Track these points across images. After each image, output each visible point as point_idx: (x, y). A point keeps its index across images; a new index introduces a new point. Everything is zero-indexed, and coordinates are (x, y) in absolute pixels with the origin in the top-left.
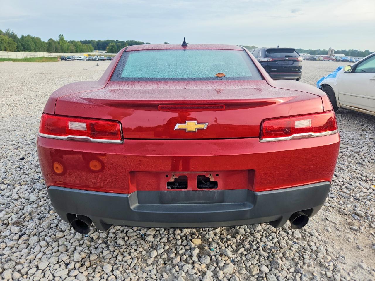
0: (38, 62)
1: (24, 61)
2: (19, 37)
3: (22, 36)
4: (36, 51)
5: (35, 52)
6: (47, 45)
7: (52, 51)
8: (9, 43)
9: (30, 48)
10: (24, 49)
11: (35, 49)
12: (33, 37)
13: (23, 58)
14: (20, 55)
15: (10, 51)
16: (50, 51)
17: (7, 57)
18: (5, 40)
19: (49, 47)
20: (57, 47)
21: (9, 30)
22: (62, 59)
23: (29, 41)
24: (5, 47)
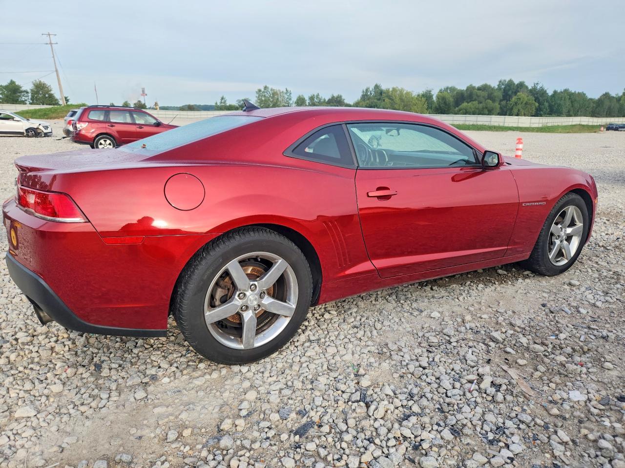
0: (560, 132)
1: (537, 131)
2: (550, 93)
3: (555, 92)
4: (569, 115)
5: (567, 117)
6: (595, 105)
7: (599, 114)
8: (526, 104)
9: (561, 110)
10: (550, 112)
11: (569, 112)
12: (573, 92)
13: (540, 126)
14: (537, 122)
15: (525, 115)
16: (596, 115)
17: (515, 125)
18: (522, 99)
19: (596, 108)
20: (612, 107)
21: (537, 84)
22: (610, 128)
23: (563, 99)
24: (519, 110)
